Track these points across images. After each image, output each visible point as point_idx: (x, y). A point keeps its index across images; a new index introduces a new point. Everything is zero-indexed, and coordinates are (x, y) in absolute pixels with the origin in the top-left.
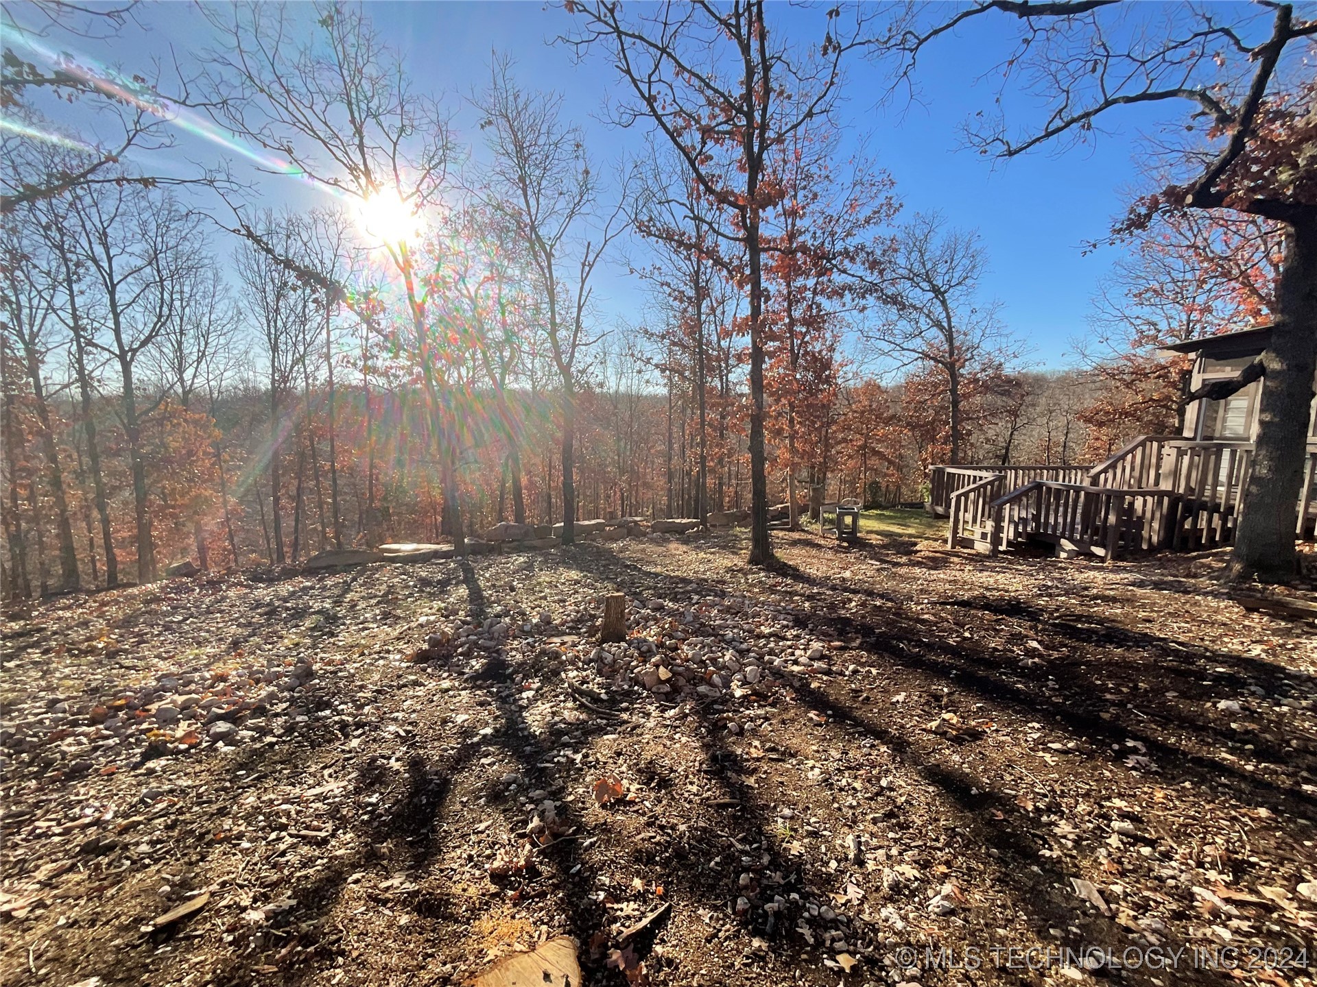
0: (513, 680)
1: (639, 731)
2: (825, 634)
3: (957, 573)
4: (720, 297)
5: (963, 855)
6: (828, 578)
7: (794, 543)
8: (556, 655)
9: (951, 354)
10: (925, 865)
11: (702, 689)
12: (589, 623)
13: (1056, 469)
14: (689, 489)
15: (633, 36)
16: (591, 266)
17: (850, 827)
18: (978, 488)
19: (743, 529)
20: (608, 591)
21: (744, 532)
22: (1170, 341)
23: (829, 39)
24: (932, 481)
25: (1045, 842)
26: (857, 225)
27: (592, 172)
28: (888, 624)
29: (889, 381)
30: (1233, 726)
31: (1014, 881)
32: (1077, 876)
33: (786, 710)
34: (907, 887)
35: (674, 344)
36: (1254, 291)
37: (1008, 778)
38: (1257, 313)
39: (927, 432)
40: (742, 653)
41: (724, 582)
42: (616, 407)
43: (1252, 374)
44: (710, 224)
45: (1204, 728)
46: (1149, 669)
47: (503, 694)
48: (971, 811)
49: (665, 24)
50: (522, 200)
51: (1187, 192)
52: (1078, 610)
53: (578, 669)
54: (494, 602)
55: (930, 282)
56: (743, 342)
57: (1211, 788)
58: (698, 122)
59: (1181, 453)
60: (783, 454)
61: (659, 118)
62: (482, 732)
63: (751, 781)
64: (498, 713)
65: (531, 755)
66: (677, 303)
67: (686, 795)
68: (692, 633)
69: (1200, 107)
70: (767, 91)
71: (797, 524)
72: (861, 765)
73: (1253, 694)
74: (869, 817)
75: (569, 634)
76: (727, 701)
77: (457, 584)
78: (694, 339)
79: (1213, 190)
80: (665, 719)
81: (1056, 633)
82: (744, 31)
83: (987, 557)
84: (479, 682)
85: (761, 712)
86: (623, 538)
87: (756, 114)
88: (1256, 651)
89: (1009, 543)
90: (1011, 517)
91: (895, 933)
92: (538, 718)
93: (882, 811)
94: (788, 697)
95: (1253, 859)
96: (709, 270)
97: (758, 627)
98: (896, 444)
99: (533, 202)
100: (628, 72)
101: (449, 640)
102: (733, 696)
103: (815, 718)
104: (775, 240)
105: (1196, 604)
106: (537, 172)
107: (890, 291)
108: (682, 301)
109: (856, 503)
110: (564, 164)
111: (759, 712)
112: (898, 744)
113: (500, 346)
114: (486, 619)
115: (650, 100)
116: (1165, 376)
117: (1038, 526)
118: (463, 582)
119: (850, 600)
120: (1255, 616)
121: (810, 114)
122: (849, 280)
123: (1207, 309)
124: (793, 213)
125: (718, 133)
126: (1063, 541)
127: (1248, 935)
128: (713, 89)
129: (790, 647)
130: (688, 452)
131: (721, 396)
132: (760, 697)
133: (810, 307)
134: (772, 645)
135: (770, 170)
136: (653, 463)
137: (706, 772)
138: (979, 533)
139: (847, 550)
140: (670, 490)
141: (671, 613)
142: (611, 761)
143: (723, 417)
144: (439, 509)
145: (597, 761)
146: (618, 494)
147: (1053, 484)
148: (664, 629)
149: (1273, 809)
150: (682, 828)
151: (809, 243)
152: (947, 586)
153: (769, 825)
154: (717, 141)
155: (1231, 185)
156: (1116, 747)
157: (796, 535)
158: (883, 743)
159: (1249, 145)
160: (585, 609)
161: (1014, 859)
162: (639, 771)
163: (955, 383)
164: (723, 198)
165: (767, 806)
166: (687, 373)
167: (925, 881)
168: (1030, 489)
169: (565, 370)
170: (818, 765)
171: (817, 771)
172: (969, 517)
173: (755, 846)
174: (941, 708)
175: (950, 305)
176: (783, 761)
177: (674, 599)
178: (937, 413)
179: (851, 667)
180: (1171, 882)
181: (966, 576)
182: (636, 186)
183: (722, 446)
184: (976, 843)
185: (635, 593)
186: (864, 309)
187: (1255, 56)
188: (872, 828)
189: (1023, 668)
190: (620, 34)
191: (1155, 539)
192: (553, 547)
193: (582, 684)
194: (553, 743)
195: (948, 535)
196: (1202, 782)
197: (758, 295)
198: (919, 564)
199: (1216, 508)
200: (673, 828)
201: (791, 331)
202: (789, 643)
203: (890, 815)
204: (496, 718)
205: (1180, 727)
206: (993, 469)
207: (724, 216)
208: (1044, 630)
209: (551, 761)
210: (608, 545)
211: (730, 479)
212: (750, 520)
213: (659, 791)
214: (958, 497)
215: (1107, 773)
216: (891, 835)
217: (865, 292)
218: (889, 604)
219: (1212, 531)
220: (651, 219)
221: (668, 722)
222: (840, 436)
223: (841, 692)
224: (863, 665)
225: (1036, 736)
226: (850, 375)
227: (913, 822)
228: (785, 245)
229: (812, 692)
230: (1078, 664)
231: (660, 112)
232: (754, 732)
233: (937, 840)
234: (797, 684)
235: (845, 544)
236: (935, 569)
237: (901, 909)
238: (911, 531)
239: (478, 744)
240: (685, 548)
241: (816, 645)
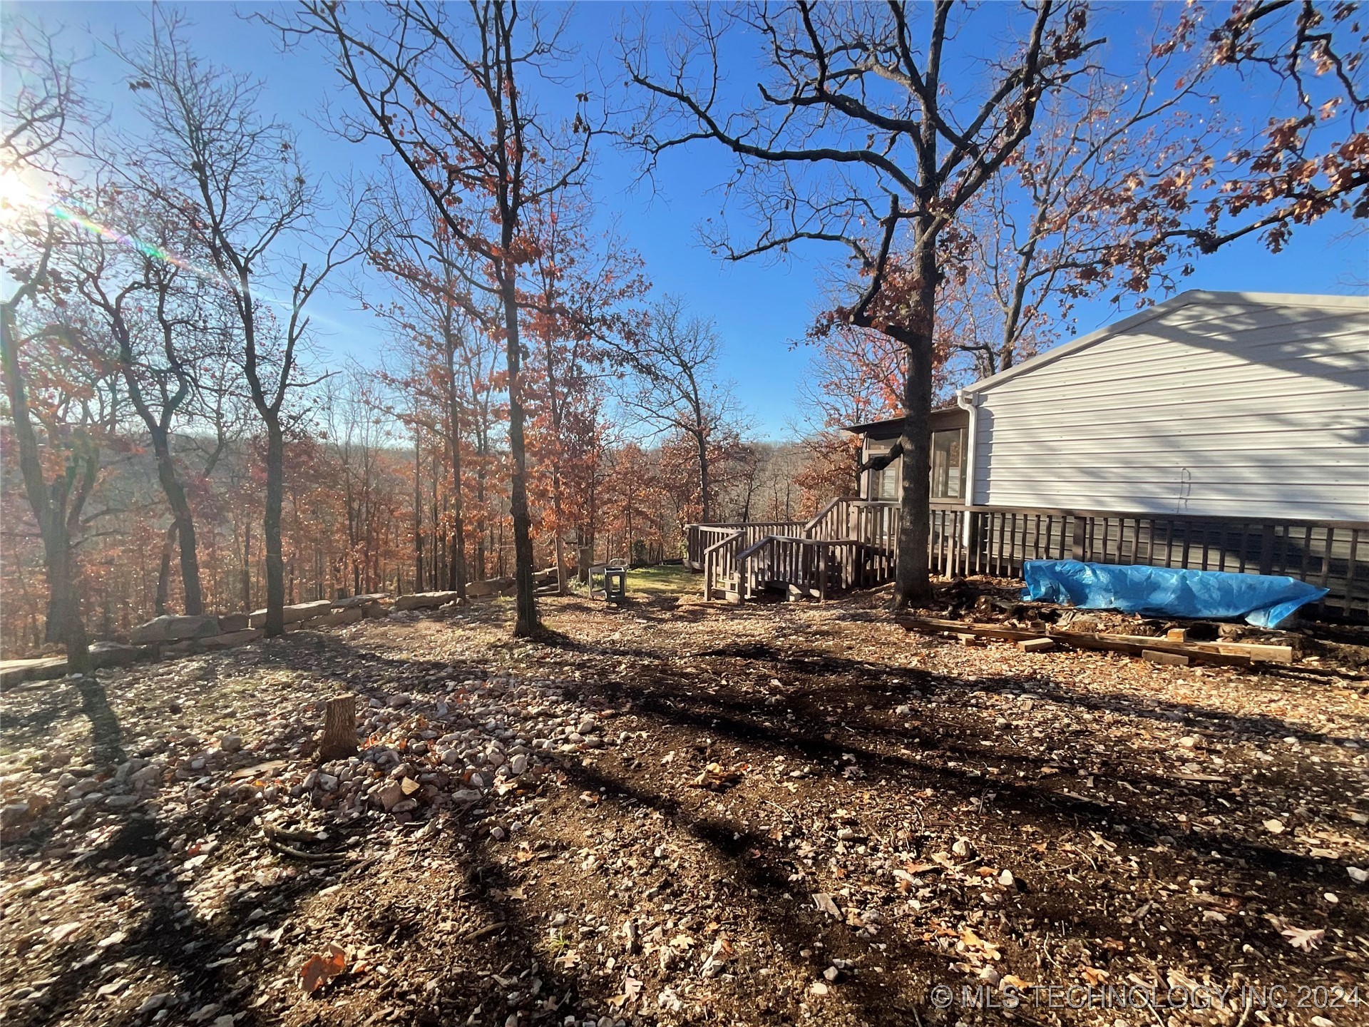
0: (168, 847)
1: (373, 870)
2: (595, 703)
3: (713, 624)
4: (474, 347)
5: (730, 904)
6: (598, 642)
7: (563, 609)
8: (247, 794)
9: (699, 424)
10: (696, 929)
11: (459, 794)
12: (303, 740)
13: (782, 525)
14: (443, 556)
15: (361, 45)
16: (308, 293)
17: (627, 912)
18: (725, 544)
19: (508, 598)
20: (333, 692)
21: (508, 602)
22: (848, 424)
23: (579, 119)
24: (689, 539)
25: (792, 866)
26: (612, 295)
27: (310, 182)
28: (655, 682)
29: (647, 445)
30: (907, 725)
31: (772, 915)
32: (816, 891)
33: (558, 796)
34: (682, 959)
35: (421, 393)
36: (893, 391)
37: (762, 814)
38: (895, 407)
39: (682, 494)
40: (506, 742)
41: (486, 662)
42: (346, 462)
43: (897, 451)
44: (461, 270)
45: (890, 732)
46: (854, 689)
47: (149, 873)
48: (734, 856)
49: (401, 46)
50: (199, 192)
51: (850, 313)
52: (805, 646)
53: (282, 806)
54: (139, 735)
55: (679, 357)
56: (502, 398)
57: (897, 781)
58: (444, 159)
59: (860, 512)
60: (548, 516)
61: (395, 142)
62: (104, 943)
63: (519, 893)
64: (137, 904)
65: (195, 954)
66: (423, 349)
67: (437, 937)
68: (446, 729)
69: (854, 253)
70: (520, 149)
71: (566, 588)
72: (635, 840)
73: (915, 697)
74: (645, 895)
75: (270, 760)
76: (489, 803)
77: (71, 716)
78: (446, 390)
79: (865, 314)
80: (410, 844)
81: (791, 669)
82: (494, 83)
83: (737, 606)
84: (103, 864)
85: (529, 806)
86: (357, 621)
87: (509, 168)
88: (914, 663)
89: (753, 592)
90: (752, 568)
91: (673, 1017)
92: (212, 893)
93: (657, 884)
94: (558, 780)
95: (927, 833)
96: (461, 318)
97: (524, 708)
98: (655, 504)
99: (216, 198)
100: (354, 81)
101: (45, 808)
102: (496, 794)
103: (587, 799)
104: (532, 297)
105: (877, 630)
106: (224, 164)
107: (645, 361)
108: (429, 347)
109: (623, 563)
110: (266, 163)
111: (526, 807)
112: (669, 807)
113: (160, 377)
114: (122, 762)
115: (384, 121)
116: (847, 450)
117: (772, 576)
118: (82, 711)
119: (620, 663)
120: (912, 634)
121: (564, 183)
122: (607, 347)
123: (867, 402)
124: (550, 274)
125: (468, 176)
126: (791, 587)
127: (929, 900)
128: (460, 130)
129: (560, 725)
130: (441, 516)
131: (479, 453)
132: (528, 788)
133: (571, 369)
134: (540, 726)
135: (526, 227)
136: (397, 527)
137: (463, 899)
138: (727, 583)
139: (615, 611)
140: (420, 559)
141: (420, 708)
142: (330, 924)
143: (482, 476)
144: (41, 604)
145: (308, 931)
146: (351, 567)
147: (781, 538)
148: (409, 730)
149: (935, 788)
150: (431, 985)
151: (568, 305)
152: (706, 637)
153: (540, 940)
154: (466, 185)
155: (875, 313)
156: (836, 762)
157: (565, 600)
158: (655, 810)
159: (884, 286)
160: (298, 721)
161: (770, 893)
162: (373, 926)
163: (704, 449)
164: (475, 245)
165: (537, 918)
166: (438, 427)
167: (698, 946)
168: (765, 543)
169: (270, 415)
170: (592, 852)
171: (591, 859)
172: (720, 570)
173: (523, 974)
174: (705, 760)
175: (697, 379)
176: (555, 857)
177: (425, 690)
178: (690, 476)
179: (623, 735)
180: (880, 872)
181: (721, 626)
182: (368, 211)
183: (481, 508)
184: (740, 888)
185: (372, 689)
186: (622, 376)
187: (882, 223)
188: (649, 906)
189: (768, 706)
190: (342, 37)
191: (850, 580)
192: (251, 642)
193: (288, 827)
194: (235, 925)
195: (704, 588)
196: (891, 778)
197: (515, 351)
198: (681, 618)
199: (882, 553)
200: (418, 989)
201: (553, 391)
202: (559, 720)
203: (666, 885)
204: (132, 914)
205: (876, 734)
206: (736, 526)
207: (477, 264)
208: (783, 668)
209: (232, 953)
210: (334, 632)
211: (492, 543)
212: (515, 586)
213: (400, 945)
214: (711, 553)
215: (832, 788)
216: (667, 907)
217: (623, 360)
218: (656, 662)
219: (882, 570)
220: (389, 252)
221: (415, 847)
222: (606, 496)
223: (612, 767)
224: (633, 730)
225: (781, 768)
226: (613, 438)
227: (686, 886)
228: (543, 304)
229: (584, 770)
230: (807, 694)
231: (397, 137)
232: (522, 832)
233: (707, 898)
234: (567, 765)
235: (614, 605)
236: (695, 622)
237: (677, 986)
238: (673, 587)
239: (96, 965)
240: (438, 626)
241: (587, 718)
